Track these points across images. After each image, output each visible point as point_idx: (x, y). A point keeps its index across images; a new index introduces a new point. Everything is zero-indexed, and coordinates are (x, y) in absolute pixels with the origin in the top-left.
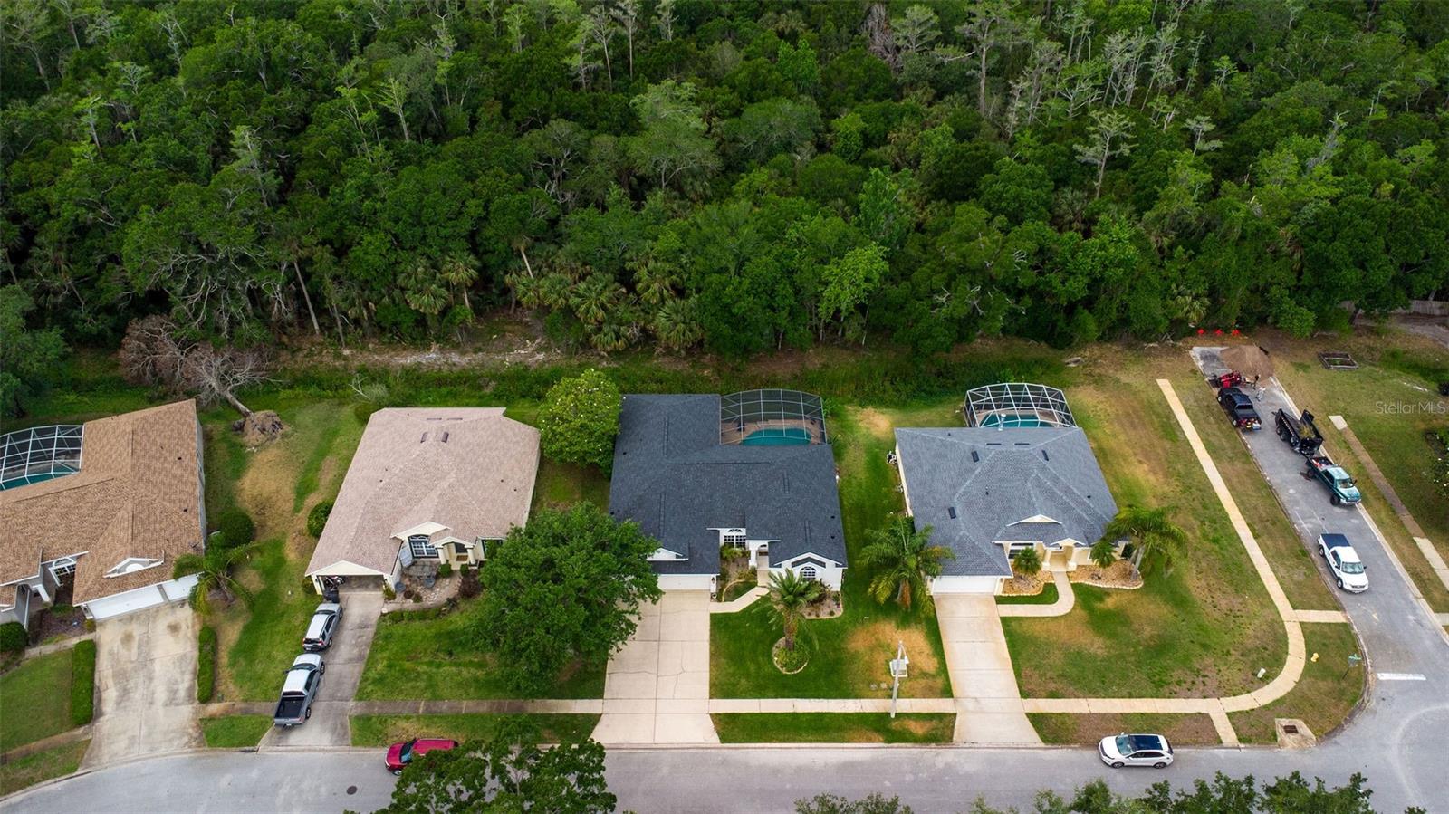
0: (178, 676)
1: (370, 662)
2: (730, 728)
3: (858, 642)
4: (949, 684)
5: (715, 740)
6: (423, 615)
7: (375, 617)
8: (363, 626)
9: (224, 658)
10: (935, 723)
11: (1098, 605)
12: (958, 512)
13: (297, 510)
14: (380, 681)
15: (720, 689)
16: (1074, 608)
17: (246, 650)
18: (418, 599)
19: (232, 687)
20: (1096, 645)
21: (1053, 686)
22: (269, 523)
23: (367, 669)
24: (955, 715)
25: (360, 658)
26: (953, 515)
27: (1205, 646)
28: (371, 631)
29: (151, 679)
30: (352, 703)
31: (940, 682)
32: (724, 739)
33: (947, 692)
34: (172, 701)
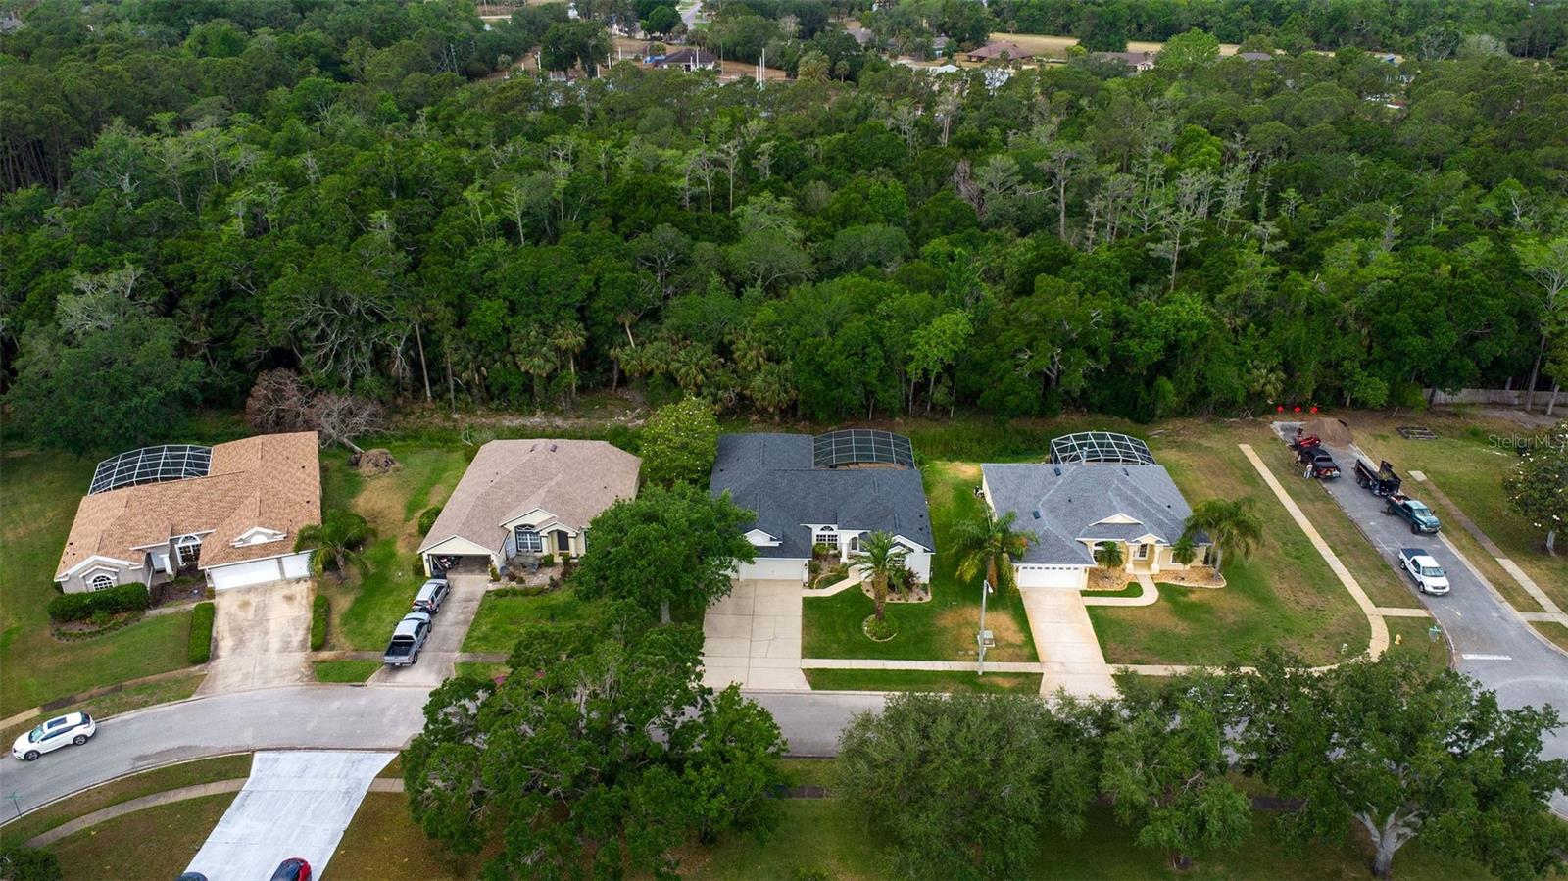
0: (293, 633)
1: (475, 625)
2: (819, 680)
3: (947, 620)
4: (1036, 653)
5: (807, 687)
6: (526, 593)
7: (480, 592)
8: (468, 600)
9: (336, 620)
10: (1021, 680)
11: (1182, 599)
12: (1042, 513)
13: (407, 520)
14: (485, 638)
15: (808, 651)
16: (1158, 600)
17: (356, 614)
18: (522, 581)
19: (342, 640)
20: (1181, 628)
21: (1138, 656)
22: (381, 529)
23: (472, 630)
24: (1042, 674)
25: (465, 622)
26: (1036, 516)
27: (1288, 631)
28: (475, 605)
29: (266, 633)
30: (457, 654)
31: (1027, 650)
32: (814, 687)
33: (1034, 657)
34: (286, 647)
